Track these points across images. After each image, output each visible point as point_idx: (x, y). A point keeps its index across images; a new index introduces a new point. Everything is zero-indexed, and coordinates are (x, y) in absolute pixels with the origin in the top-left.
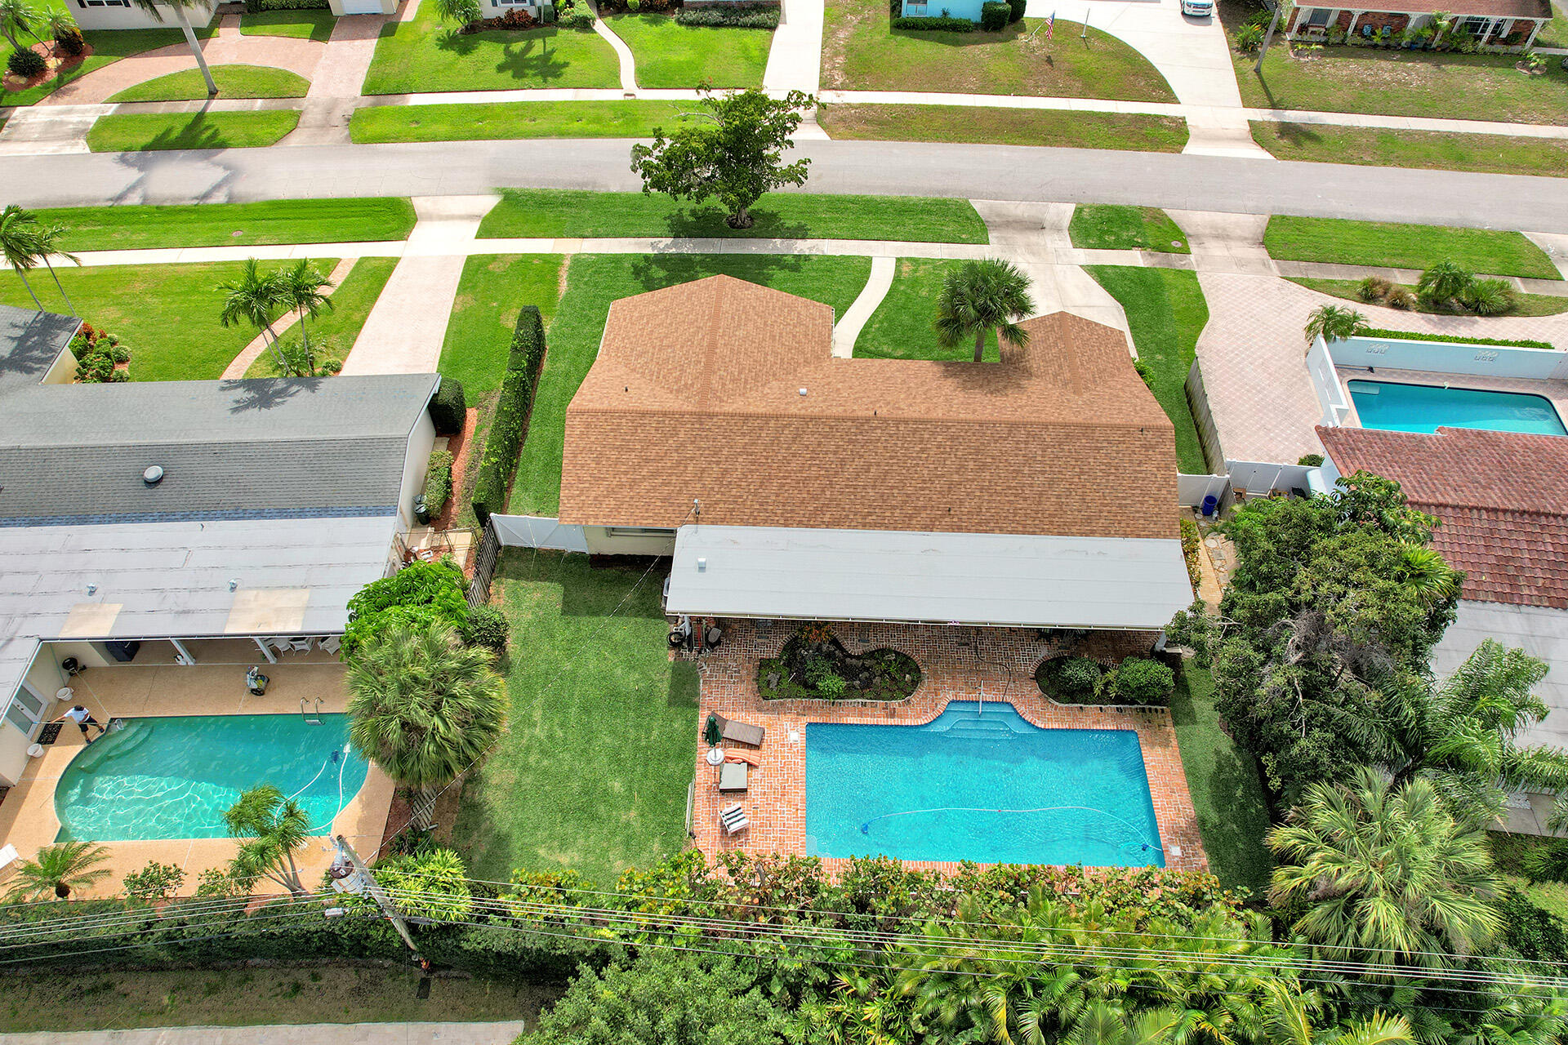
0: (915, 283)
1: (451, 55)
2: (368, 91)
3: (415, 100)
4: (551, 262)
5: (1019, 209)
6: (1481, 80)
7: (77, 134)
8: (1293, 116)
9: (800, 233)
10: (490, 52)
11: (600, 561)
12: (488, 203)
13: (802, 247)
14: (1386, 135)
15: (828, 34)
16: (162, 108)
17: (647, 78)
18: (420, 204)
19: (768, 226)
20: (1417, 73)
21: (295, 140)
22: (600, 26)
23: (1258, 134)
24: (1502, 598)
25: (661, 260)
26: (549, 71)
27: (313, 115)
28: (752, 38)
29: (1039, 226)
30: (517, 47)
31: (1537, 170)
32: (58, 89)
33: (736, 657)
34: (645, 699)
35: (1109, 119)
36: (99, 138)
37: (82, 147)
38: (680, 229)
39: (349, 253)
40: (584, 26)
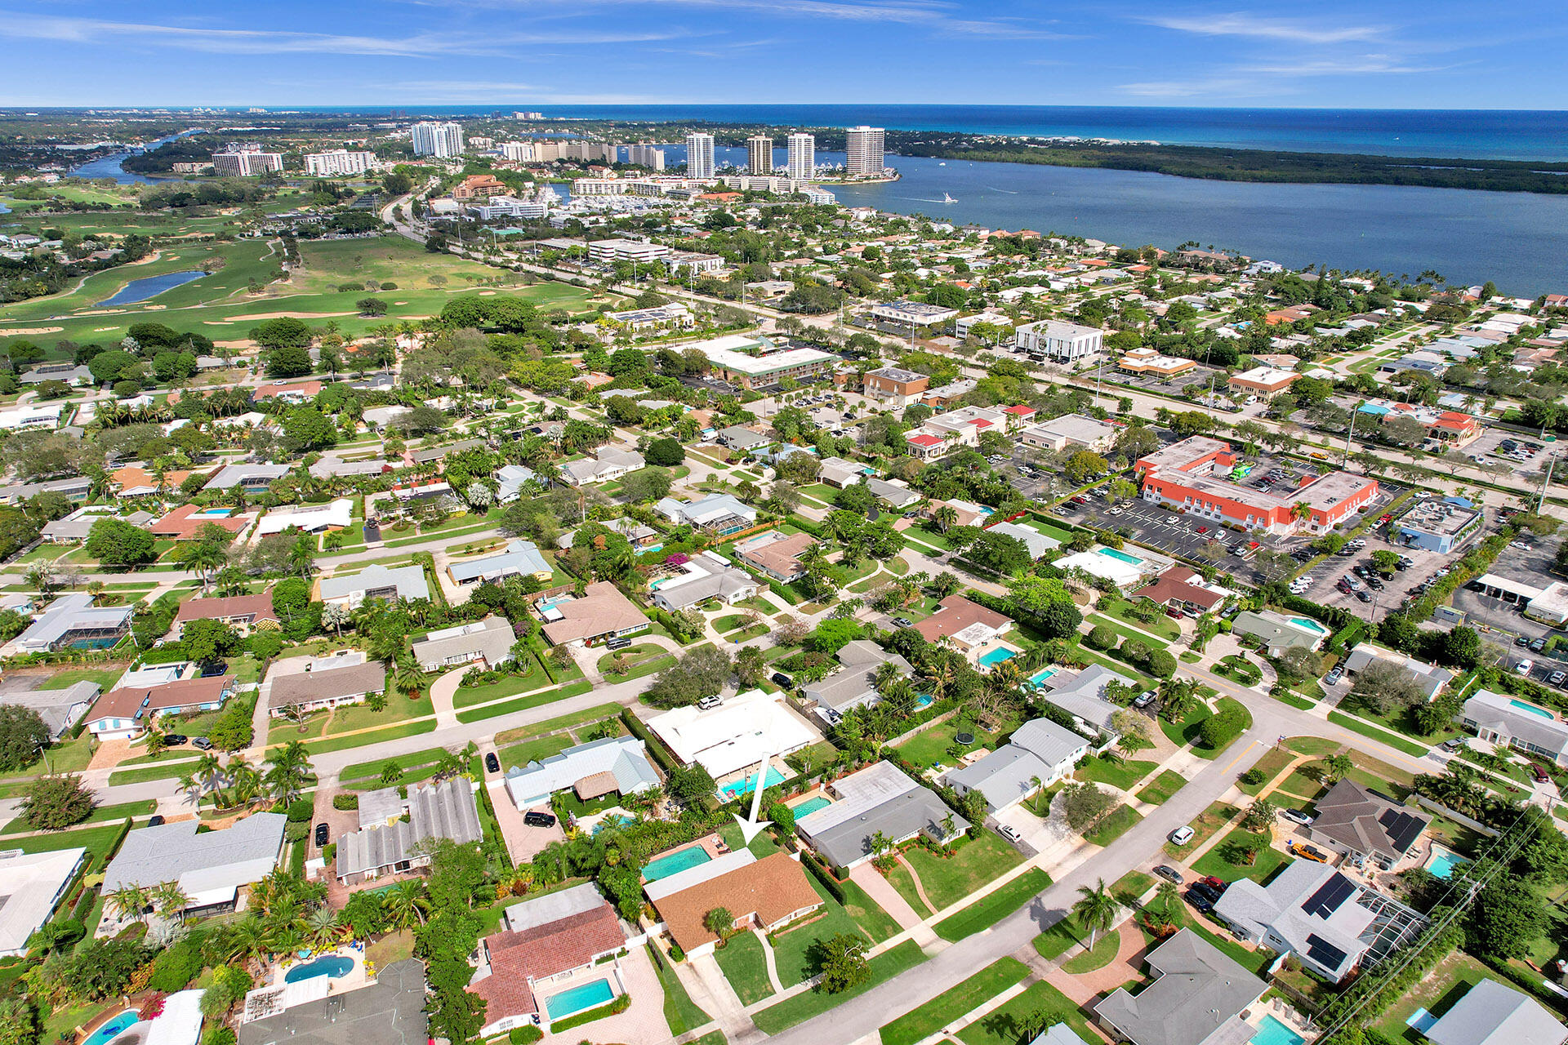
2: (1043, 982)
21: (1030, 949)
29: (739, 1036)
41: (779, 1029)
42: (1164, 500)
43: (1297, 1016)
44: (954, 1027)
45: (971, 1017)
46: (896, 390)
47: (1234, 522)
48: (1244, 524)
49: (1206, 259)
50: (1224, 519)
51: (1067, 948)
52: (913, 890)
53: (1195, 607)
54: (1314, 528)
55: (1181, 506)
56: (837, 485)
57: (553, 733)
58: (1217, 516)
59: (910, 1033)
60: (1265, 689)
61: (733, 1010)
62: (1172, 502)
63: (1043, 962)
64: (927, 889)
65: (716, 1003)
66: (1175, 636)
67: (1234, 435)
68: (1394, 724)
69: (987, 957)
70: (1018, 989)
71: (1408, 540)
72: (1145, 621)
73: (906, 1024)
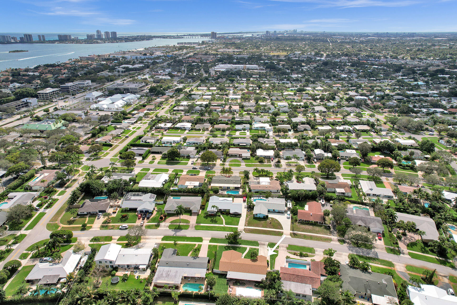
0: (251, 250)
1: (205, 219)
2: (197, 223)
3: (202, 225)
4: (217, 246)
5: (263, 243)
6: (317, 228)
7: (167, 227)
8: (295, 232)
9: (241, 244)
10: (209, 219)
11: (221, 274)
12: (210, 238)
13: (241, 246)
14: (305, 235)
15: (246, 218)
16: (175, 224)
17: (226, 224)
18: (203, 238)
19: (237, 243)
20: (310, 227)
21: (190, 229)
22: (221, 216)
23: (291, 234)
24: (289, 281)
25: (227, 246)
26: (216, 222)
27: (191, 226)
28: (238, 219)
29: (264, 245)
30: (212, 218)
31: (319, 240)
32: (164, 221)
33: (232, 282)
34: (225, 284)
35: (275, 231)
36: (170, 227)
37: (168, 229)
38: (229, 243)
39: (197, 243)
40: (220, 216)
41: (254, 242)
51: (183, 225)
52: (196, 249)
61: (262, 249)
69: (199, 232)
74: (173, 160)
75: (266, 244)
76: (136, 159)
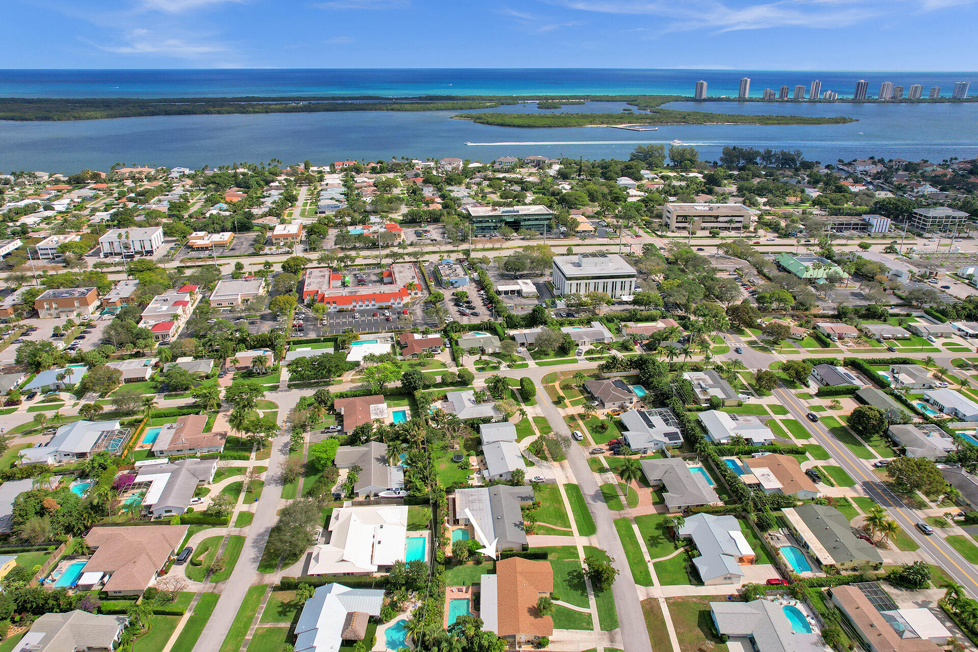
0: (581, 616)
1: (655, 527)
2: (636, 517)
4: (577, 557)
7: (605, 482)
10: (658, 533)
12: (597, 546)
13: (592, 597)
16: (619, 491)
17: (658, 565)
18: (594, 536)
21: (613, 512)
22: (680, 551)
26: (653, 545)
28: (684, 581)
29: (612, 641)
30: (662, 537)
32: (621, 475)
36: (606, 486)
37: (601, 485)
39: (574, 529)
40: (676, 548)
41: (616, 621)
42: (339, 307)
43: (690, 462)
44: (647, 557)
45: (644, 549)
46: (76, 304)
47: (384, 304)
48: (390, 304)
49: (140, 173)
50: (378, 305)
51: (620, 501)
52: (553, 530)
53: (434, 348)
54: (416, 294)
55: (350, 307)
56: (143, 380)
57: (249, 637)
58: (373, 305)
59: (644, 574)
60: (505, 367)
61: (593, 636)
62: (345, 307)
63: (623, 512)
64: (555, 524)
65: (584, 642)
66: (444, 365)
67: (320, 264)
68: (556, 355)
69: (611, 527)
70: (635, 527)
71: (452, 284)
72: (424, 366)
73: (637, 573)
74: (860, 433)
75: (617, 644)
76: (808, 386)
